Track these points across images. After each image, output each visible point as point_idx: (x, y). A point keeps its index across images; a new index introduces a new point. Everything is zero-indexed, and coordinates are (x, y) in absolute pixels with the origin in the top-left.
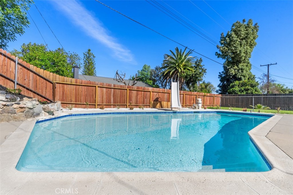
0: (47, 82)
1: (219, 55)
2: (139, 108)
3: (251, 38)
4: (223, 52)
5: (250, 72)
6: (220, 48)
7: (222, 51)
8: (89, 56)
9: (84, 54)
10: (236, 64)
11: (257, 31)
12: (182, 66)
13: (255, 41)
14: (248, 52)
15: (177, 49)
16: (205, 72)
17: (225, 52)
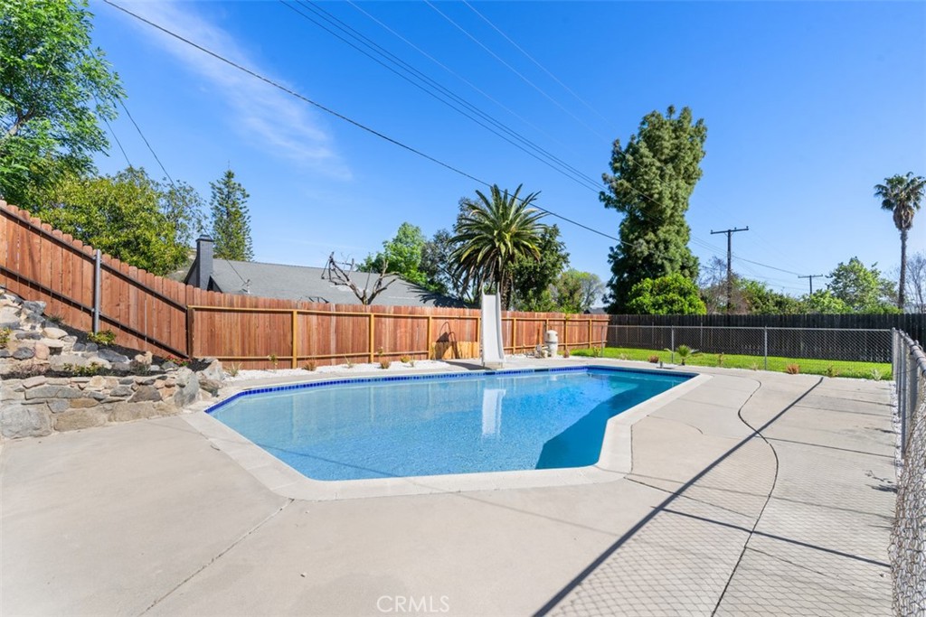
0: (173, 308)
1: (608, 202)
2: (402, 361)
3: (687, 159)
4: (617, 193)
5: (687, 248)
6: (611, 182)
7: (616, 189)
8: (229, 192)
9: (213, 187)
10: (653, 227)
11: (702, 141)
12: (508, 236)
13: (699, 166)
14: (680, 196)
15: (496, 191)
16: (565, 262)
17: (622, 192)
